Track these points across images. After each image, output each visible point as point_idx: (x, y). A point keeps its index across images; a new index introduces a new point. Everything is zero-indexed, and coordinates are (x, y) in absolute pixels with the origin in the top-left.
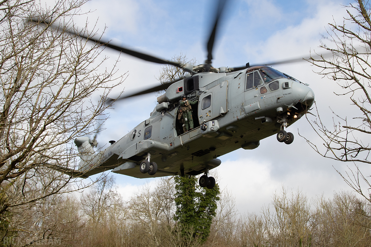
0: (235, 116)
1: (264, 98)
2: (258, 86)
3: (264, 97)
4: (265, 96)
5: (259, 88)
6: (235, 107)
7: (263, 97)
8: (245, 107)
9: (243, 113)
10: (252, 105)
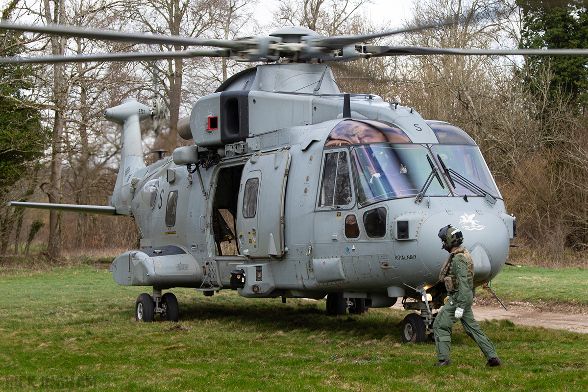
0: (299, 277)
1: (353, 254)
2: (342, 206)
3: (354, 250)
4: (354, 248)
5: (345, 214)
6: (298, 250)
7: (351, 250)
8: (316, 262)
9: (311, 275)
10: (327, 261)
